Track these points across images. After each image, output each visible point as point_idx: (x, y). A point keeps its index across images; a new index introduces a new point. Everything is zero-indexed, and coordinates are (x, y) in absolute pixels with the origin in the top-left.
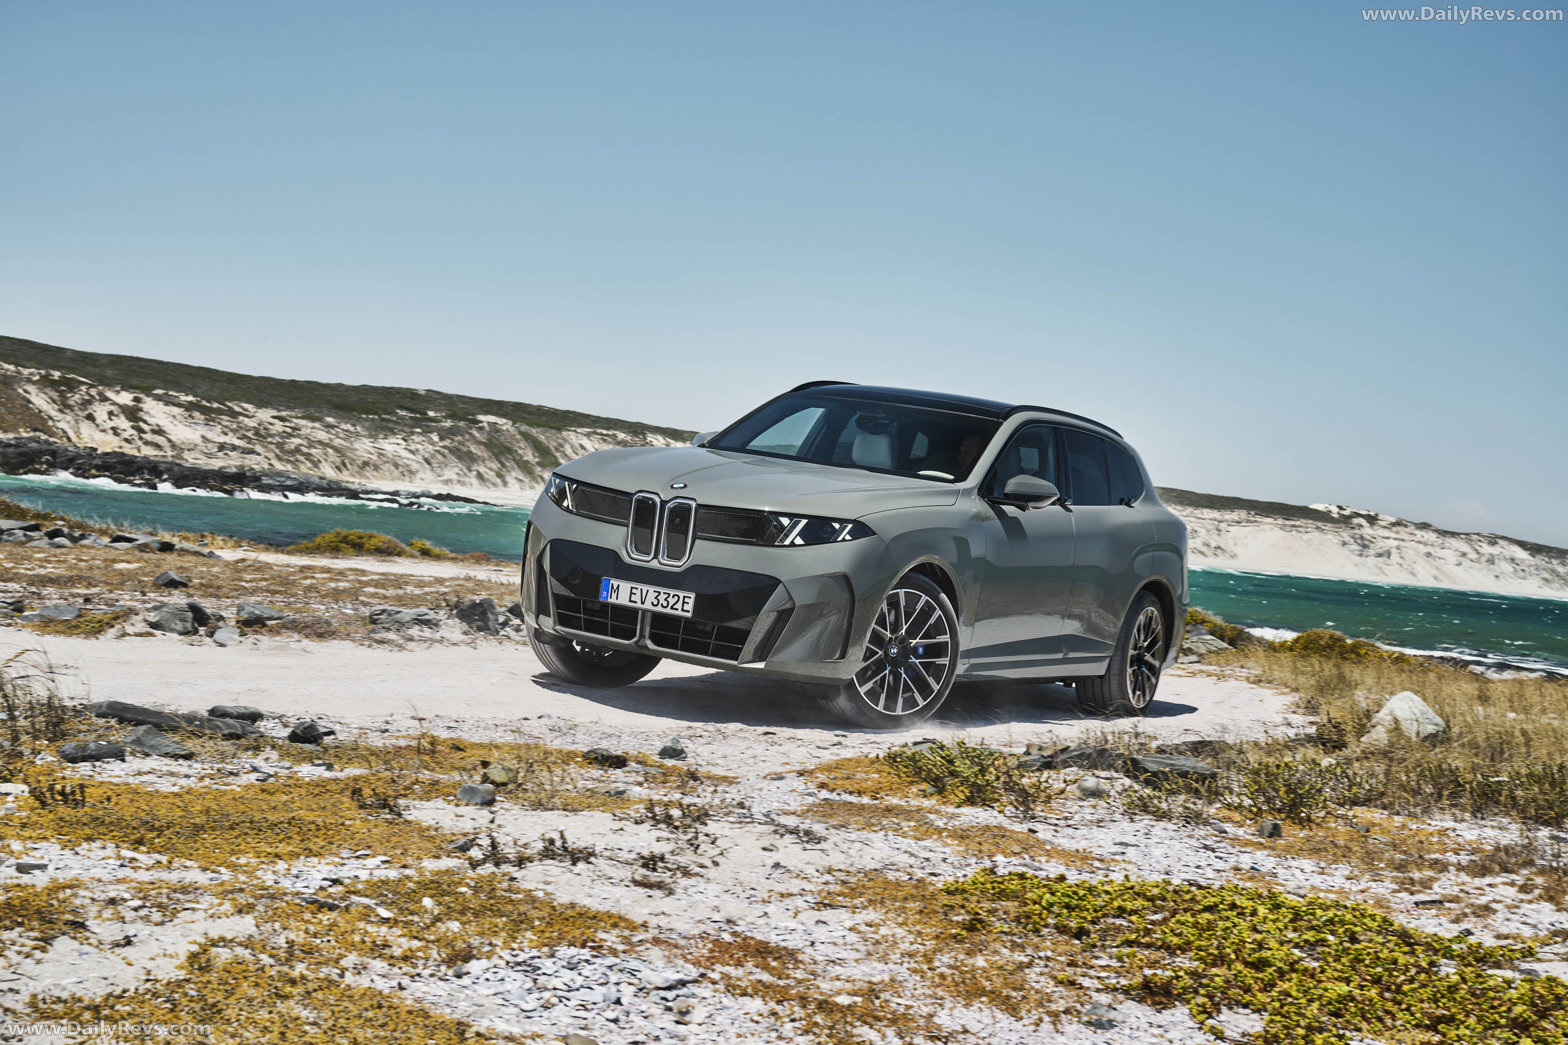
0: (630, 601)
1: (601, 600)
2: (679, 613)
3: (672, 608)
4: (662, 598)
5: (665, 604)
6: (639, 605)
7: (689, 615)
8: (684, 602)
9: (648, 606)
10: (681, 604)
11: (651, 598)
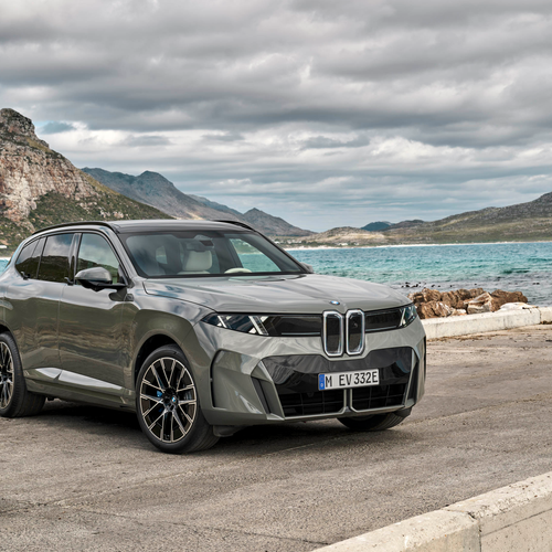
0: (340, 385)
1: (321, 389)
2: (372, 384)
3: (367, 382)
4: (360, 377)
5: (363, 380)
6: (347, 386)
7: (378, 383)
8: (373, 376)
9: (352, 385)
10: (372, 378)
11: (354, 379)
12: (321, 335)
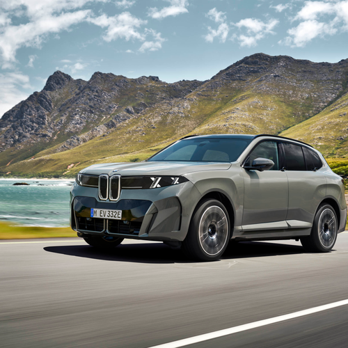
0: (100, 216)
1: (91, 217)
2: (117, 218)
4: (111, 213)
5: (112, 216)
6: (103, 217)
7: (121, 218)
9: (106, 217)
10: (117, 215)
11: (107, 214)
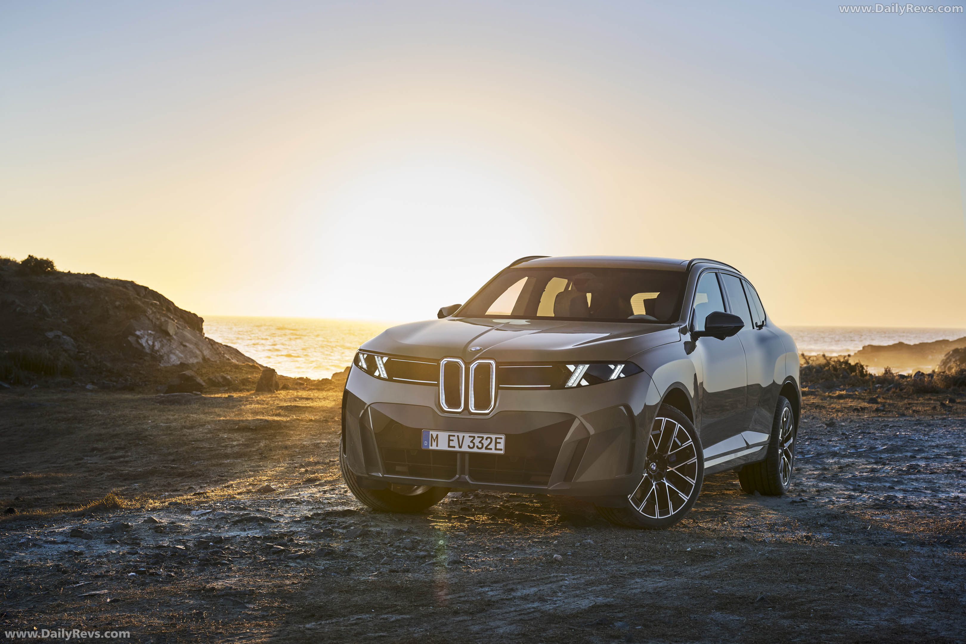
0: (449, 446)
1: (423, 448)
2: (493, 451)
3: (486, 448)
4: (477, 441)
5: (480, 446)
6: (457, 449)
7: (502, 452)
8: (496, 443)
9: (465, 449)
10: (494, 444)
11: (467, 441)
12: (438, 385)
